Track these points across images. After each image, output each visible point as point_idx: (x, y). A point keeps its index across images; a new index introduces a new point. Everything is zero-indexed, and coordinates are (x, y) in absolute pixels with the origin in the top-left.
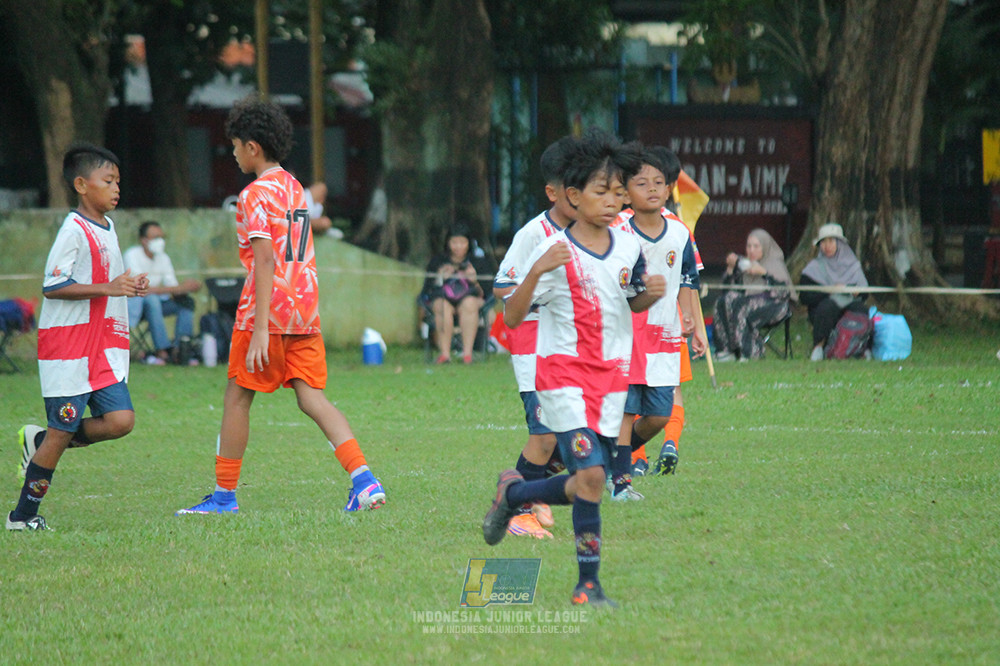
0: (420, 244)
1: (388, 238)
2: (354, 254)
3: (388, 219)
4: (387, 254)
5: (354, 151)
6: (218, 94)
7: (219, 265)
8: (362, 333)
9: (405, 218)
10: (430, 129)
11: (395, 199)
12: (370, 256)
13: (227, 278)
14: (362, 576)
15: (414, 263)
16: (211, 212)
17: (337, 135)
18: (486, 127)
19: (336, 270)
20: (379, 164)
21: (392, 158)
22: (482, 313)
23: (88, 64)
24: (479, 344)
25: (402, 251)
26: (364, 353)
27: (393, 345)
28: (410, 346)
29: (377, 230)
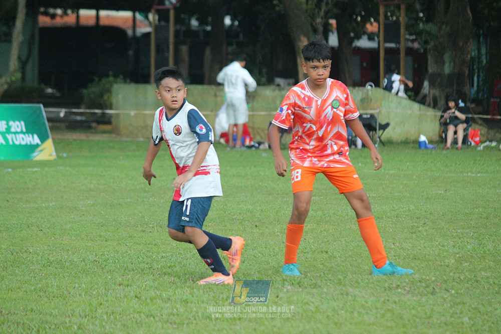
0: (442, 102)
1: (429, 99)
2: (416, 106)
3: (429, 92)
4: (429, 106)
5: (416, 66)
6: (364, 43)
7: (364, 109)
8: (419, 136)
9: (436, 92)
10: (447, 57)
11: (432, 85)
12: (422, 107)
13: (366, 114)
14: (420, 232)
15: (439, 109)
16: (361, 88)
17: (410, 59)
18: (469, 57)
19: (409, 112)
20: (427, 71)
21: (432, 68)
22: (465, 130)
23: (315, 31)
24: (465, 141)
25: (435, 105)
26: (419, 144)
27: (431, 142)
28: (437, 142)
29: (425, 97)
